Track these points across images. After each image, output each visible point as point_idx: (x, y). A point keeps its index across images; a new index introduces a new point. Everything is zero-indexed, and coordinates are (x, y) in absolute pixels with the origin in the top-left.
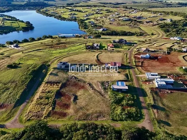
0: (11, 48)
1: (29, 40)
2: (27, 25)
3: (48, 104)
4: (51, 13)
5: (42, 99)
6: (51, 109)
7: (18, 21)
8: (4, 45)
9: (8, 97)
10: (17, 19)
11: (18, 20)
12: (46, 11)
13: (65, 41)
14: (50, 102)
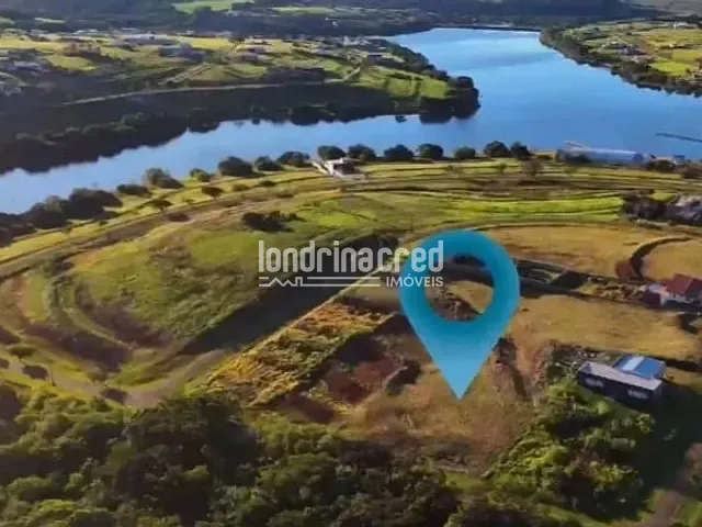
0: (323, 171)
1: (417, 154)
2: (452, 93)
3: (293, 367)
4: (606, 48)
5: (286, 347)
6: (292, 385)
7: (426, 71)
8: (308, 157)
9: (186, 316)
10: (431, 63)
11: (431, 67)
12: (590, 36)
13: (565, 175)
14: (306, 366)
